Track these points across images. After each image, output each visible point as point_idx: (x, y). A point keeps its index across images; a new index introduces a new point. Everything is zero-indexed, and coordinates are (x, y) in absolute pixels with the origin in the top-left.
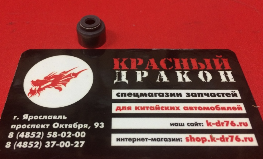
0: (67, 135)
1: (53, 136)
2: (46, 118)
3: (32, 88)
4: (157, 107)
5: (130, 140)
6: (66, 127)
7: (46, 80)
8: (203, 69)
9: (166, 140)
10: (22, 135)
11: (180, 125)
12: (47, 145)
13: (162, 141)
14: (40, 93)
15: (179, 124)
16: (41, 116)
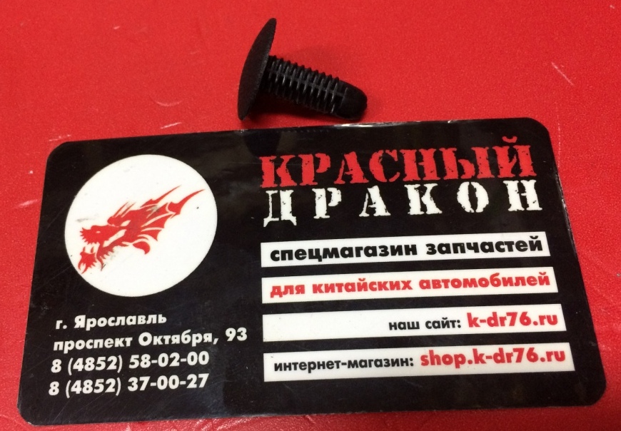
0: (171, 360)
1: (143, 366)
2: (123, 324)
3: (84, 249)
4: (362, 283)
5: (302, 366)
6: (167, 342)
7: (113, 225)
8: (470, 177)
9: (378, 363)
10: (79, 366)
11: (411, 326)
12: (133, 386)
13: (370, 366)
14: (104, 261)
15: (408, 323)
16: (113, 318)
